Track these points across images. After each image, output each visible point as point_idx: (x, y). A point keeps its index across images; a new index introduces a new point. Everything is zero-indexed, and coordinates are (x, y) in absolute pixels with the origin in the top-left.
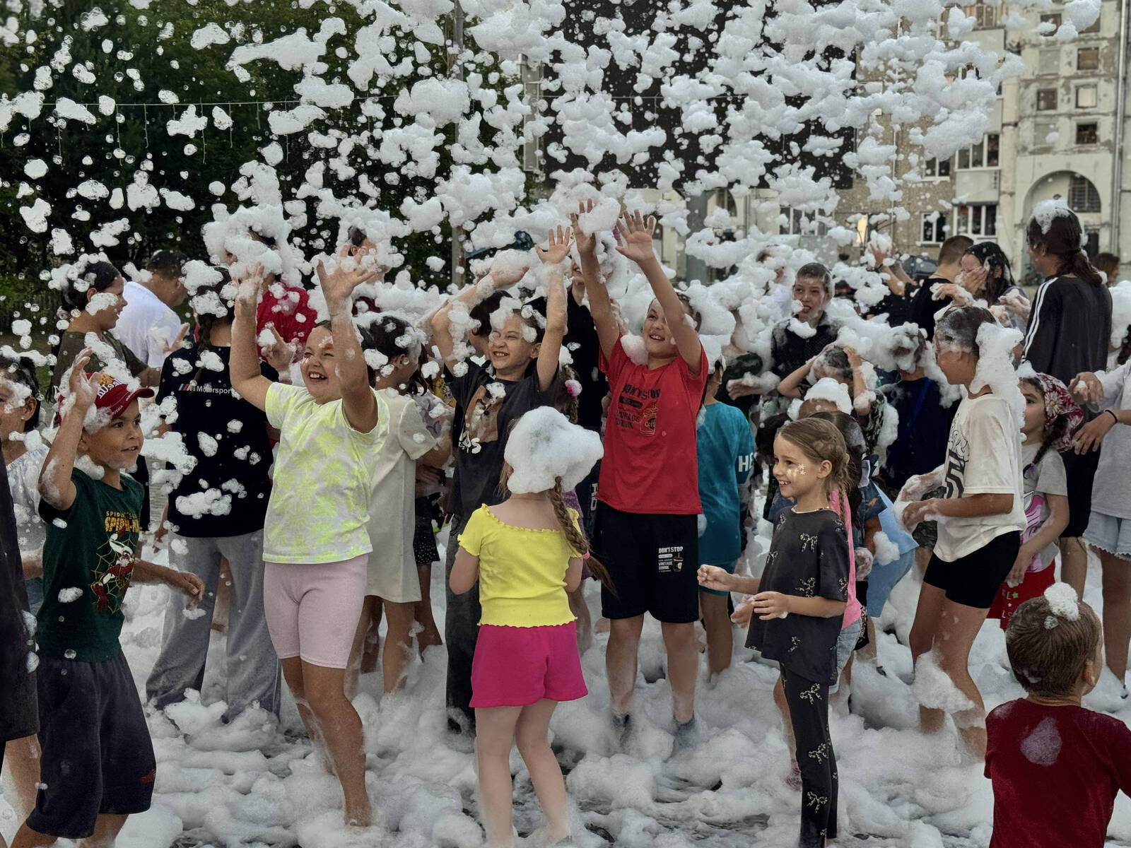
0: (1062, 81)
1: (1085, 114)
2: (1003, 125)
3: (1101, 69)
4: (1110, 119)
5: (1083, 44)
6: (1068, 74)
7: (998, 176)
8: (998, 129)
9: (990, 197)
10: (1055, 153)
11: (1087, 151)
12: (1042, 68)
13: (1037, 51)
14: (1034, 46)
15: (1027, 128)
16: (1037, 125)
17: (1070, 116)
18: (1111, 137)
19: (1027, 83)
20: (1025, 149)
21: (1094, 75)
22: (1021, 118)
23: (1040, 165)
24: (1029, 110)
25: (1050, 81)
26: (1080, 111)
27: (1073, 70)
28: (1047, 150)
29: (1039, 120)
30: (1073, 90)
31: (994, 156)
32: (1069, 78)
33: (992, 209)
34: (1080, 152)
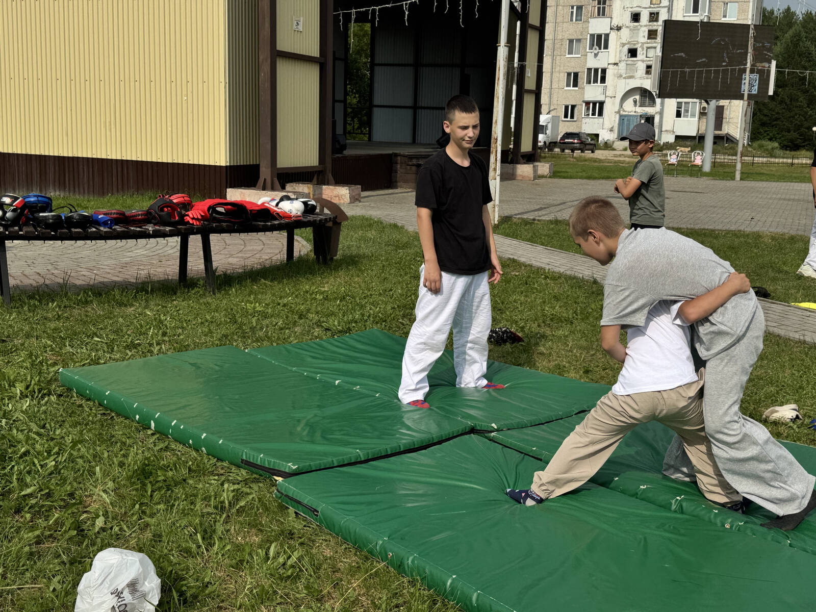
0: (640, 45)
1: (650, 61)
2: (609, 64)
3: (659, 39)
5: (651, 28)
6: (643, 42)
7: (605, 88)
8: (604, 65)
9: (601, 98)
10: (635, 79)
12: (630, 38)
13: (628, 30)
14: (627, 27)
15: (622, 65)
16: (627, 64)
17: (643, 61)
19: (623, 45)
20: (621, 76)
21: (655, 43)
22: (620, 61)
23: (628, 84)
24: (624, 58)
25: (635, 44)
26: (648, 59)
27: (646, 40)
28: (631, 77)
29: (628, 62)
30: (645, 49)
31: (603, 80)
32: (643, 44)
33: (602, 104)
34: (647, 78)
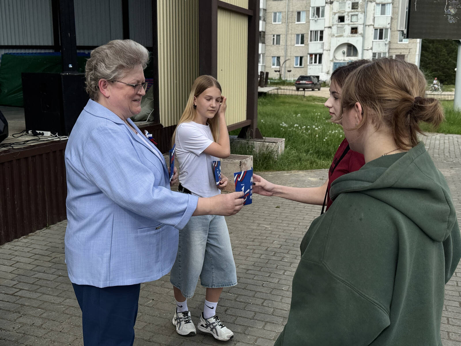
0: (346, 13)
1: (354, 24)
2: (325, 28)
3: (359, 9)
4: (362, 26)
5: (354, 1)
7: (323, 45)
8: (323, 29)
9: (320, 51)
10: (344, 37)
11: (354, 36)
12: (339, 9)
13: (338, 3)
14: (337, 1)
15: (334, 29)
16: (338, 27)
17: (349, 25)
18: (362, 32)
19: (335, 14)
20: (334, 35)
21: (357, 11)
22: (333, 25)
23: (339, 41)
24: (336, 23)
25: (343, 13)
26: (352, 23)
27: (350, 10)
28: (341, 36)
30: (350, 16)
31: (321, 38)
32: (349, 12)
33: (321, 55)
34: (352, 37)
